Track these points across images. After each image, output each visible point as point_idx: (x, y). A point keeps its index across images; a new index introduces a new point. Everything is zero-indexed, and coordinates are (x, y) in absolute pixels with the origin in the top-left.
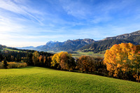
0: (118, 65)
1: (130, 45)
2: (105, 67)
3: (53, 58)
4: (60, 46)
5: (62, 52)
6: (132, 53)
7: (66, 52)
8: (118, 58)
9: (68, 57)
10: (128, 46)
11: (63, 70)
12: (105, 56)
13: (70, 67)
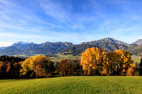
0: (91, 65)
1: (97, 49)
2: (82, 67)
3: (23, 64)
4: (36, 48)
5: (39, 55)
6: (98, 55)
7: (43, 56)
8: (90, 59)
9: (46, 62)
10: (95, 50)
11: (38, 77)
12: (82, 58)
13: (48, 73)
